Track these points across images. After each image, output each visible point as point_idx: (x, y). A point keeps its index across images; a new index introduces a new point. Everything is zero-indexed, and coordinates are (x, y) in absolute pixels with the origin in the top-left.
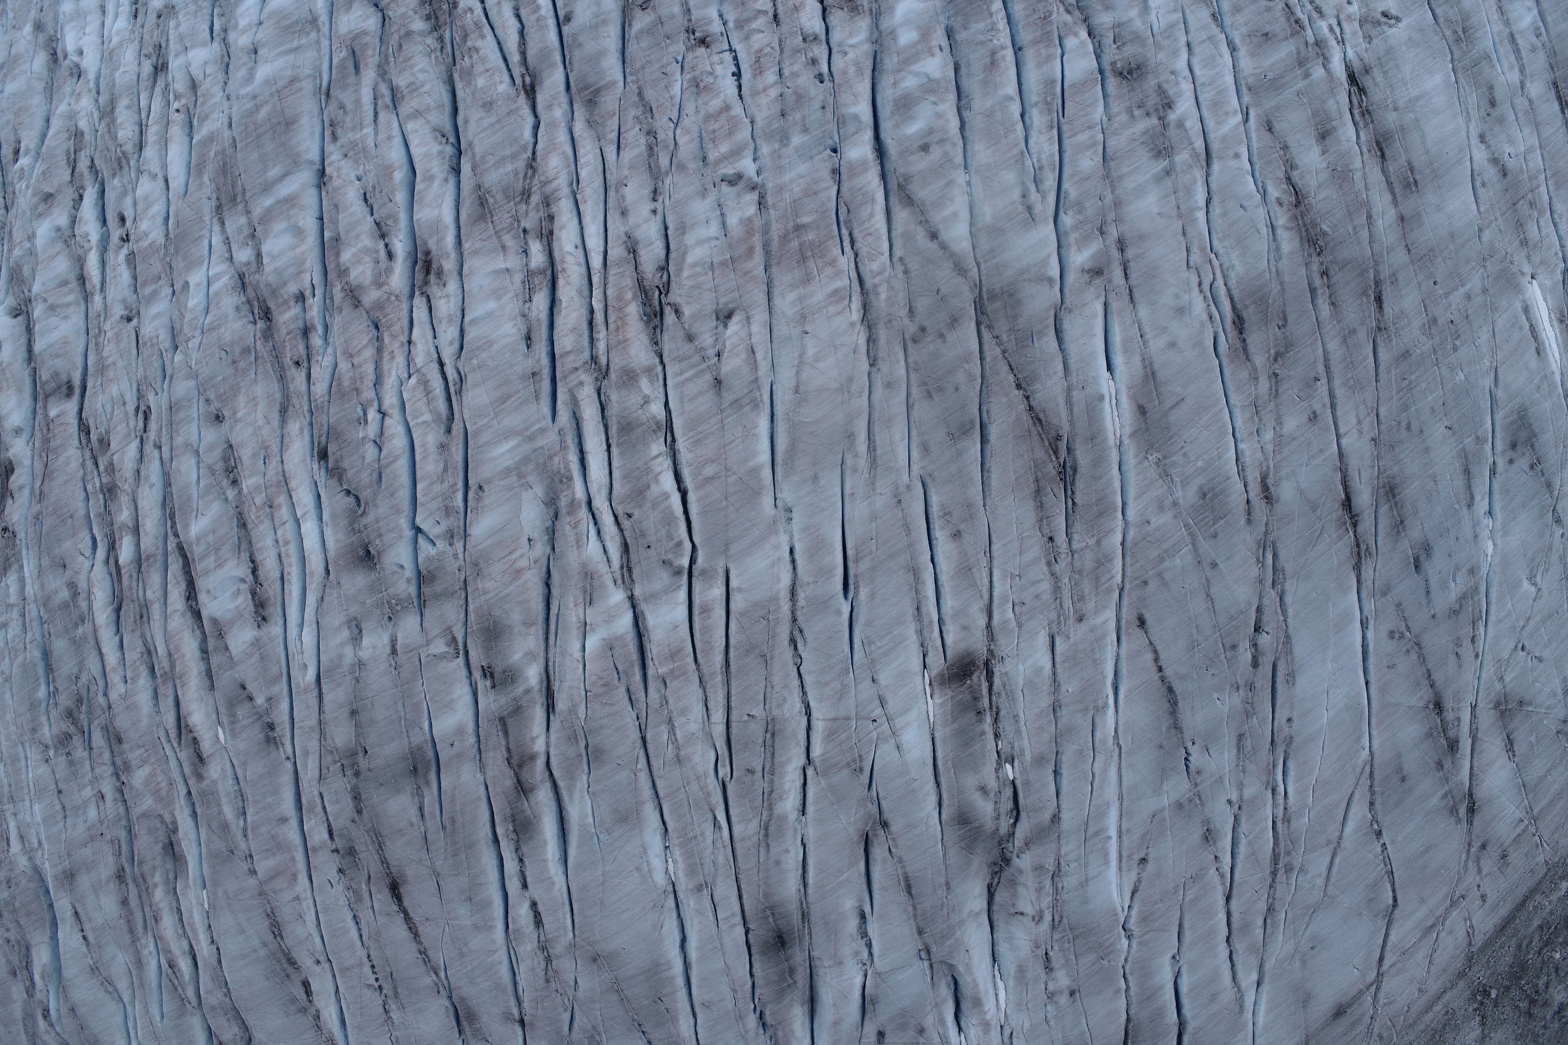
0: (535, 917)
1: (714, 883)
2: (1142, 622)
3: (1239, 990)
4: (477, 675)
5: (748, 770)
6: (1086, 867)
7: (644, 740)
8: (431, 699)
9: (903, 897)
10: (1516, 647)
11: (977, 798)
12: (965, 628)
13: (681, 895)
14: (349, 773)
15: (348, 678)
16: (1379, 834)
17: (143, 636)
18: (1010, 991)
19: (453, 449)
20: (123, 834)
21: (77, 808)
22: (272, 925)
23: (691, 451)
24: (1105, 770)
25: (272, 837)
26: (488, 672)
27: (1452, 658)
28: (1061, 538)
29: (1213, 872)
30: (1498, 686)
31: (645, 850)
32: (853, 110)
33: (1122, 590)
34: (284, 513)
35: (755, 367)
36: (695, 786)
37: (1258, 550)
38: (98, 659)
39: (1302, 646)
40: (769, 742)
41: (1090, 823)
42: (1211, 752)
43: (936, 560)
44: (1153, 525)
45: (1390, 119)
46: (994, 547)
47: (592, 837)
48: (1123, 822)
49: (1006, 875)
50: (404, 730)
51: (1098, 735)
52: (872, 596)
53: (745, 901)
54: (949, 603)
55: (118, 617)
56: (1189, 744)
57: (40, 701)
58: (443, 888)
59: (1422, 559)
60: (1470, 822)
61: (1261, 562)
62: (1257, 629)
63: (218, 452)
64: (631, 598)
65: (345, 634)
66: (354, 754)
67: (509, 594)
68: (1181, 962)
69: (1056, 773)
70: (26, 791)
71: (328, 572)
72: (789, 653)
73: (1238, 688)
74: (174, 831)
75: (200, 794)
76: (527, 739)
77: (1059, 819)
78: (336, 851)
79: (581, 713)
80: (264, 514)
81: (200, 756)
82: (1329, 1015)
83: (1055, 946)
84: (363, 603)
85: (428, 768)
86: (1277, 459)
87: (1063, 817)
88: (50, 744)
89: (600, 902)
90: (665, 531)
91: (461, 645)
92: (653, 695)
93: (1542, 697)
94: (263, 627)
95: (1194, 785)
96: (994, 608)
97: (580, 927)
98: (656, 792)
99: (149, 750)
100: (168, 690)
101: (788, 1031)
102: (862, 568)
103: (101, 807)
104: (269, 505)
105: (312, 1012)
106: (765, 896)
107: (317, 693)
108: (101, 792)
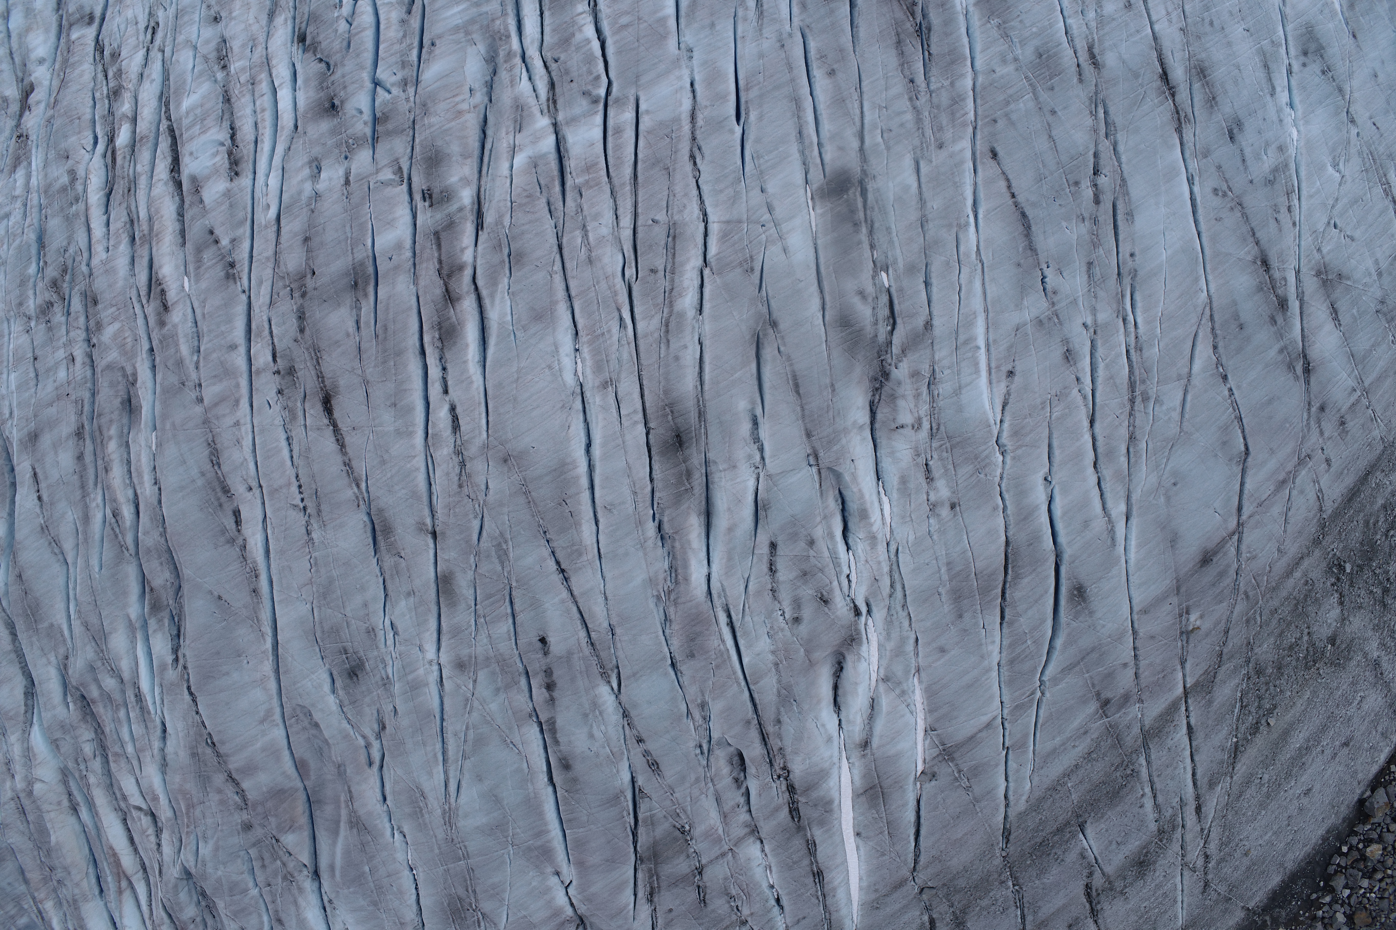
0: (453, 421)
1: (618, 380)
2: (994, 155)
3: (1110, 521)
4: (418, 197)
5: (652, 271)
6: (958, 374)
7: (560, 248)
8: (375, 218)
9: (792, 397)
10: (1329, 222)
11: (856, 300)
12: (841, 149)
13: (588, 394)
14: (296, 295)
15: (305, 210)
16: (1225, 378)
17: (128, 208)
18: (894, 503)
19: (412, 21)
20: (87, 395)
21: (48, 371)
22: (212, 454)
23: (610, 7)
24: (970, 282)
25: (222, 363)
26: (427, 195)
27: (1272, 223)
28: (920, 79)
29: (1075, 391)
30: (1317, 256)
31: (556, 348)
33: (975, 128)
34: (264, 87)
36: (603, 285)
37: (1090, 105)
38: (86, 234)
39: (1137, 188)
40: (670, 245)
41: (960, 330)
42: (1064, 274)
43: (814, 94)
44: (998, 74)
46: (863, 84)
47: (509, 335)
48: (990, 334)
49: (886, 390)
50: (349, 248)
51: (962, 249)
52: (761, 118)
53: (646, 398)
54: (826, 127)
55: (108, 200)
56: (1044, 266)
57: (30, 277)
58: (370, 395)
59: (1235, 131)
60: (1308, 382)
61: (1094, 114)
62: (1096, 172)
63: (213, 45)
64: (555, 125)
65: (306, 172)
66: (303, 277)
67: (450, 128)
68: (1053, 483)
69: (927, 284)
70: (5, 364)
71: (296, 127)
72: (689, 167)
73: (1083, 220)
74: (133, 383)
75: (161, 342)
76: (457, 250)
77: (931, 326)
78: (277, 372)
79: (507, 222)
80: (247, 89)
81: (166, 305)
82: (1197, 560)
83: (934, 455)
84: (324, 144)
85: (367, 281)
86: (1099, 33)
87: (934, 323)
88: (33, 315)
89: (514, 399)
90: (585, 68)
91: (405, 174)
92: (570, 203)
93: (1358, 274)
94: (235, 180)
95: (1051, 304)
96: (865, 134)
97: (494, 426)
98: (569, 296)
99: (120, 309)
100: (144, 252)
101: (685, 543)
102: (752, 94)
103: (71, 369)
104: (252, 82)
105: (239, 543)
106: (665, 392)
107: (276, 228)
108: (73, 355)
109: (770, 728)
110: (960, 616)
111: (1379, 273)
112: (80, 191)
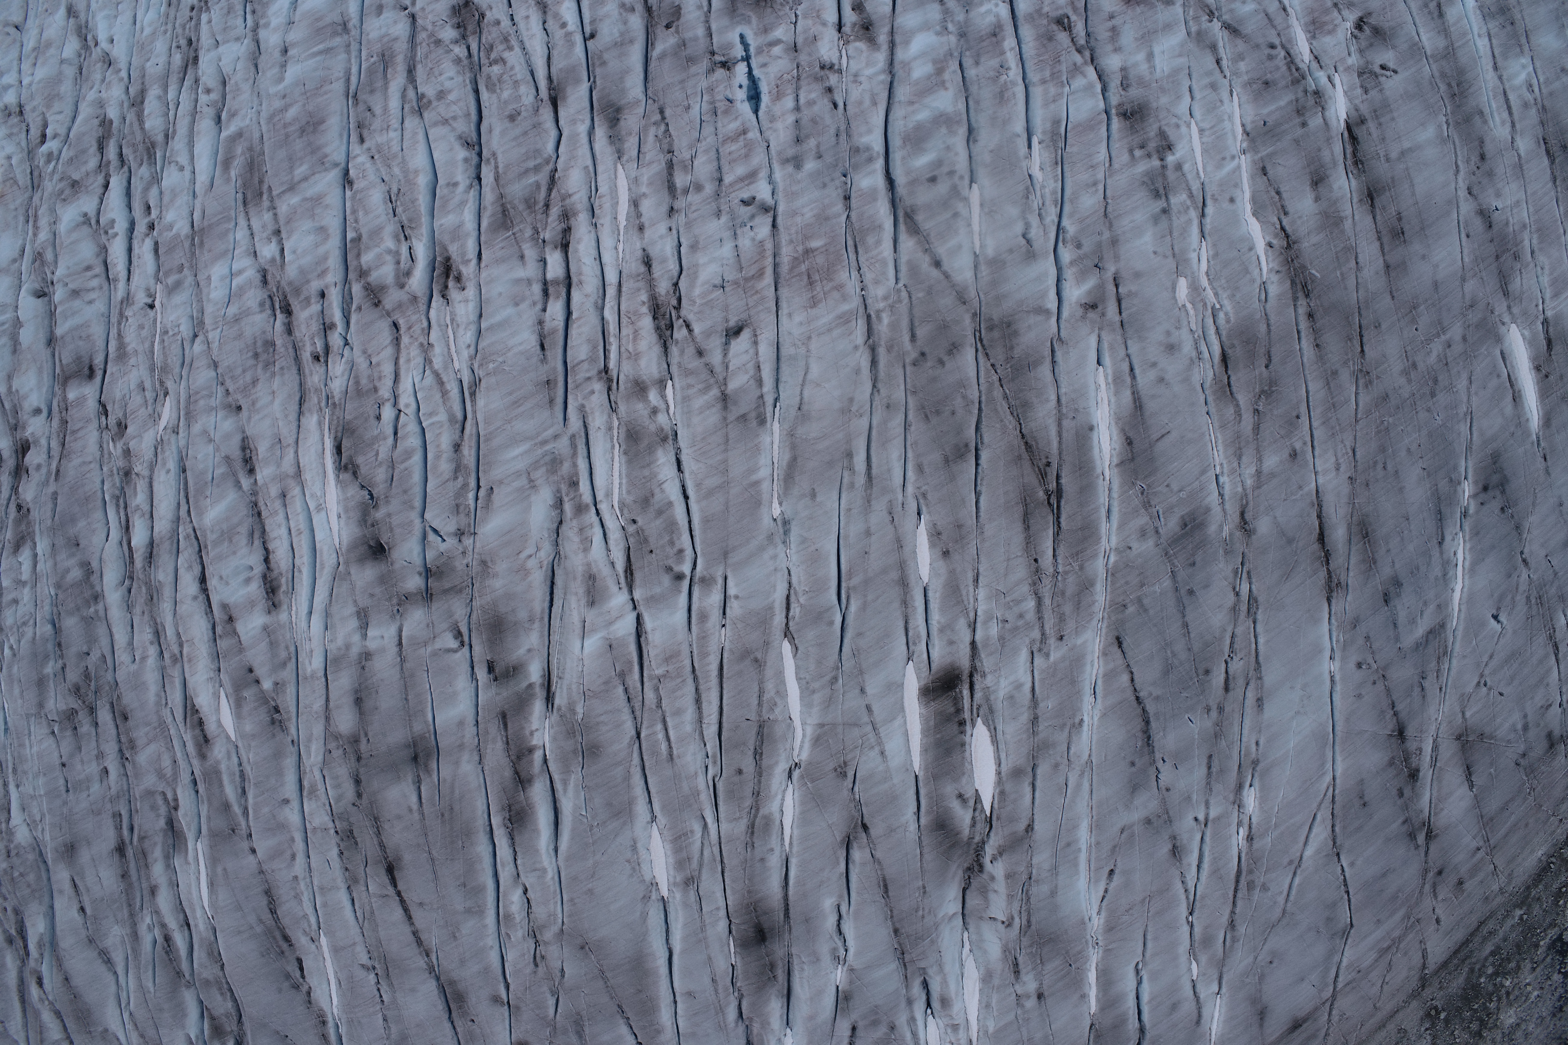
0: (525, 904)
1: (700, 879)
2: (1121, 644)
3: (1198, 1002)
4: (479, 668)
5: (738, 770)
6: (1056, 877)
7: (638, 735)
8: (435, 691)
9: (881, 898)
10: (1479, 683)
11: (956, 806)
12: (951, 643)
14: (351, 758)
15: (354, 667)
17: (152, 618)
19: (466, 449)
20: (124, 809)
21: (80, 782)
22: (269, 902)
23: (697, 462)
24: (1078, 784)
25: (274, 817)
26: (491, 666)
27: (1417, 690)
28: (1046, 561)
29: (1178, 886)
30: (1460, 719)
31: (635, 843)
32: (865, 140)
34: (297, 503)
35: (760, 382)
36: (685, 785)
37: (1235, 580)
38: (107, 637)
39: (1272, 672)
40: (758, 745)
41: (1062, 834)
42: (1180, 770)
44: (1135, 551)
45: (1381, 169)
46: (982, 567)
47: (584, 829)
48: (1094, 836)
49: (979, 880)
50: (407, 720)
51: (1073, 752)
52: (864, 607)
53: (729, 896)
54: (937, 616)
55: (129, 597)
56: (1160, 764)
57: (48, 676)
58: (438, 873)
59: (1391, 593)
60: (1428, 848)
61: (1237, 591)
62: (1231, 655)
63: (234, 442)
64: (633, 601)
65: (354, 623)
66: (357, 740)
67: (516, 593)
68: (1146, 971)
69: (1033, 785)
70: (30, 764)
71: (338, 565)
73: (1209, 711)
74: (176, 809)
75: (203, 772)
76: (527, 733)
77: (1032, 829)
78: (337, 832)
79: (580, 710)
80: (278, 504)
81: (205, 736)
82: (1285, 1028)
83: (1023, 951)
84: (372, 595)
85: (428, 756)
86: (1256, 493)
87: (1036, 828)
88: (56, 718)
89: (590, 892)
90: (667, 538)
91: (466, 639)
92: (650, 695)
93: (1501, 733)
94: (274, 613)
95: (1164, 801)
96: (978, 625)
97: (570, 916)
98: (647, 789)
99: (155, 728)
100: (176, 673)
101: (765, 1024)
102: (855, 581)
103: (105, 783)
104: (284, 495)
105: (305, 988)
106: (749, 892)
107: (323, 679)
108: (106, 768)
111: (1526, 728)
112: (98, 588)
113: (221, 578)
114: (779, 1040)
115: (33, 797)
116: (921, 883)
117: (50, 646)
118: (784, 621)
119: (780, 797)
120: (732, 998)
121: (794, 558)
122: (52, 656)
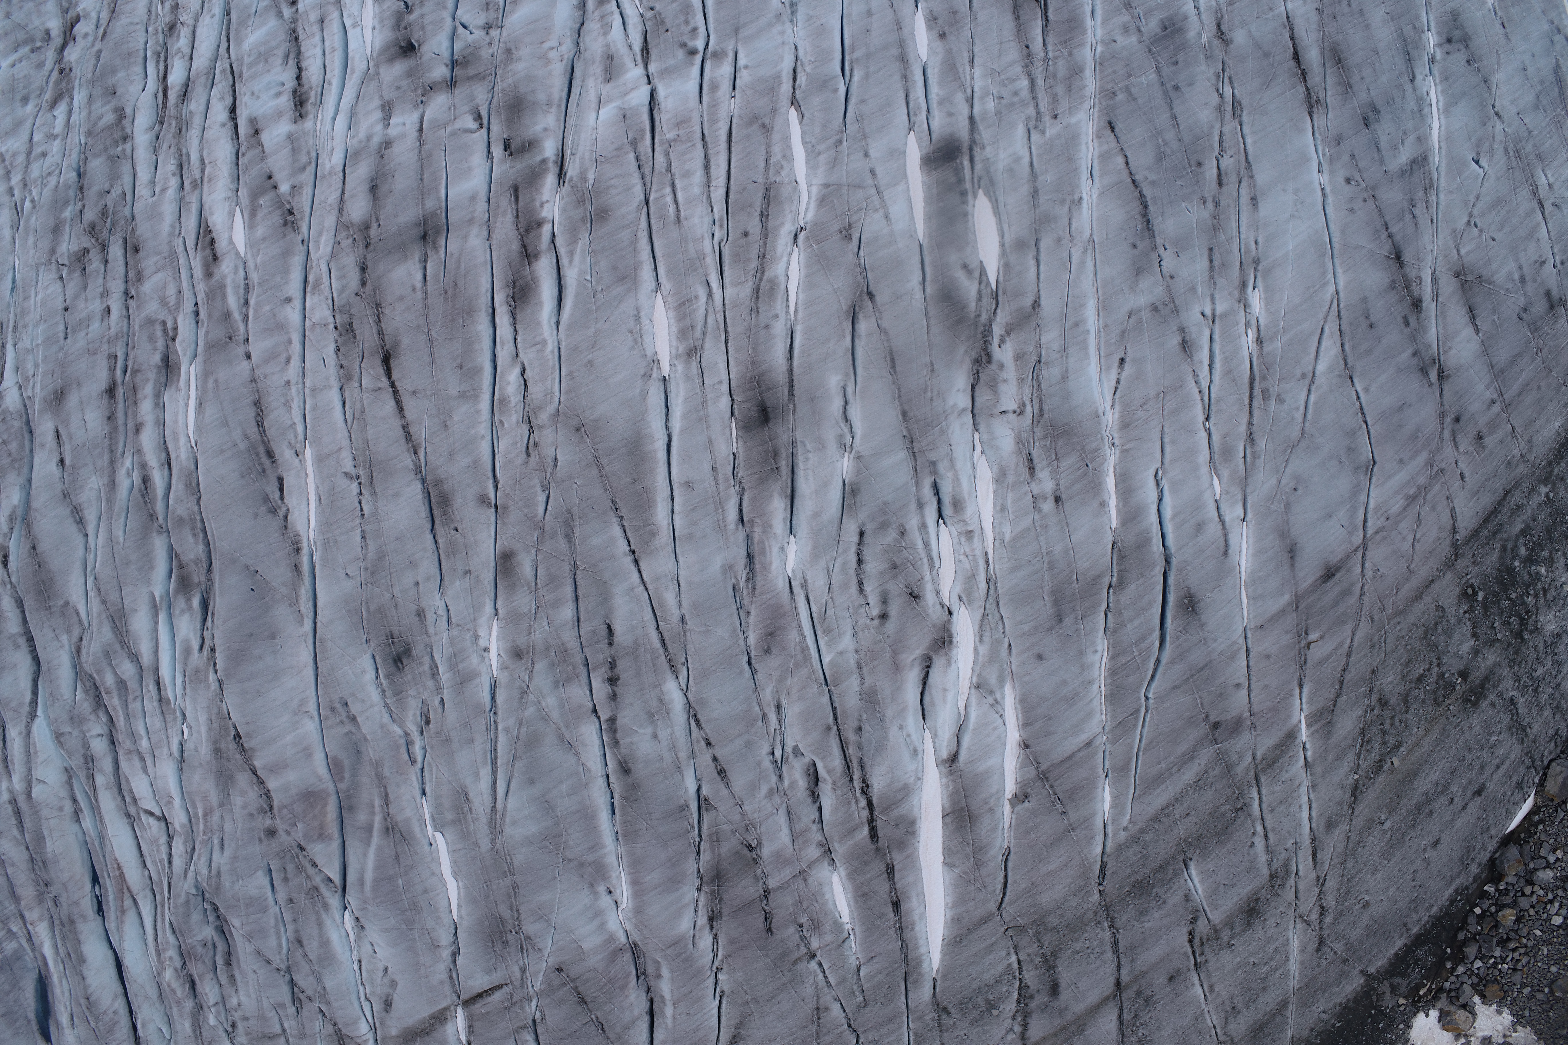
0: (523, 387)
1: (702, 349)
2: (1114, 129)
3: (1225, 525)
4: (495, 146)
5: (744, 233)
6: (1066, 359)
7: (647, 205)
8: (450, 166)
9: (887, 374)
10: (1469, 222)
11: (960, 275)
12: (950, 115)
14: (360, 246)
15: (374, 156)
16: (1353, 380)
17: (178, 148)
20: (121, 350)
21: (79, 323)
22: (256, 413)
24: (1082, 260)
25: (274, 317)
26: (505, 145)
27: (1408, 218)
28: (1038, 45)
29: (1191, 384)
30: (1455, 257)
31: (638, 312)
34: (334, 26)
36: (691, 248)
37: (1217, 82)
39: (1263, 172)
40: (764, 206)
41: (1069, 312)
42: (1182, 258)
44: (1119, 44)
47: (588, 294)
48: (1101, 318)
49: (988, 373)
50: (420, 199)
51: (1074, 226)
52: (867, 77)
53: (732, 367)
54: (935, 91)
55: (157, 141)
56: (1161, 250)
57: (65, 220)
58: (434, 355)
59: (1370, 118)
60: (1442, 389)
61: (1220, 93)
62: (1221, 153)
64: (648, 76)
65: (377, 114)
66: (368, 226)
67: (536, 76)
68: (1165, 482)
69: (1037, 261)
71: (368, 71)
73: (1205, 202)
74: (174, 340)
75: (207, 295)
76: (538, 204)
77: (1039, 306)
78: (336, 328)
79: (591, 176)
80: (316, 28)
81: (214, 255)
82: (1318, 575)
83: (1037, 444)
84: (398, 88)
85: (437, 233)
86: (1229, 9)
87: (1042, 303)
88: (66, 262)
89: (590, 363)
90: (682, 18)
91: (485, 122)
92: (660, 159)
93: (1500, 278)
94: (300, 123)
95: (1169, 289)
96: (976, 100)
97: (567, 393)
98: (654, 257)
99: (165, 258)
100: (193, 199)
101: (767, 527)
102: (859, 53)
103: (105, 322)
104: (322, 21)
105: (281, 513)
106: (753, 363)
107: (341, 174)
108: (108, 307)
109: (851, 736)
110: (1061, 620)
111: (1523, 279)
112: (128, 130)
113: (253, 94)
114: (782, 548)
115: (29, 351)
116: (928, 359)
117: (71, 193)
118: (791, 90)
119: (785, 259)
120: (732, 491)
121: (801, 33)
122: (72, 202)
